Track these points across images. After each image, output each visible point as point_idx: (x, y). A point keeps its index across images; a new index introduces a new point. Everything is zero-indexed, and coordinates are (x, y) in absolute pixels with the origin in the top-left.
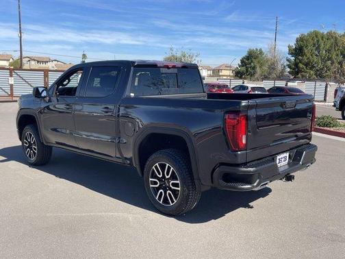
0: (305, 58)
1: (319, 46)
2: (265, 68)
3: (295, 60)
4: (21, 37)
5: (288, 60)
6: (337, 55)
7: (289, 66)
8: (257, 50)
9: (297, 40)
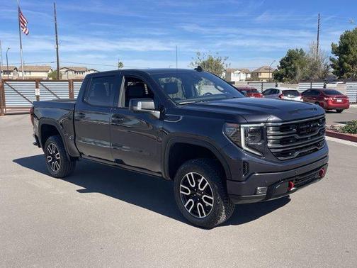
0: (351, 57)
2: (307, 69)
3: (340, 59)
4: (57, 49)
5: (331, 60)
7: (333, 66)
8: (297, 50)
9: (341, 38)
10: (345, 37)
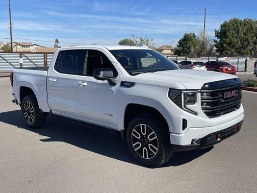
0: (228, 39)
1: (238, 30)
2: (198, 47)
3: (220, 41)
4: (11, 28)
5: (215, 41)
6: (252, 37)
7: (216, 46)
8: (191, 34)
9: (222, 26)
10: (224, 26)
